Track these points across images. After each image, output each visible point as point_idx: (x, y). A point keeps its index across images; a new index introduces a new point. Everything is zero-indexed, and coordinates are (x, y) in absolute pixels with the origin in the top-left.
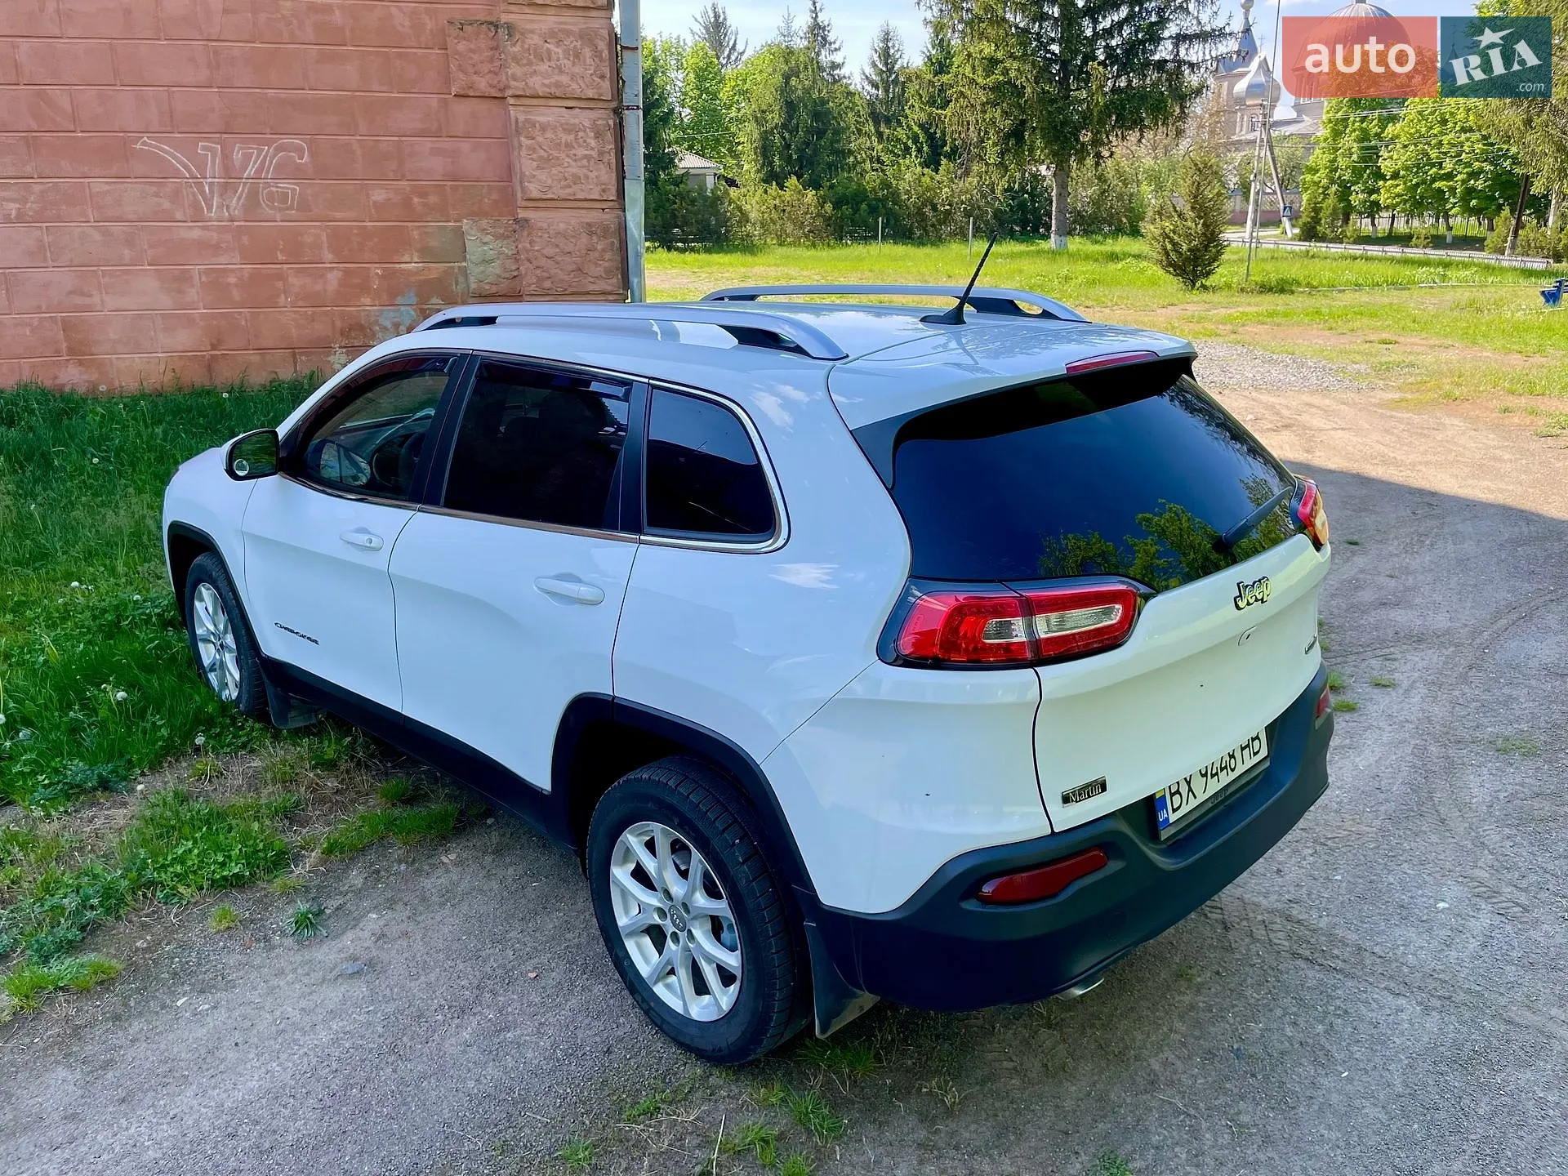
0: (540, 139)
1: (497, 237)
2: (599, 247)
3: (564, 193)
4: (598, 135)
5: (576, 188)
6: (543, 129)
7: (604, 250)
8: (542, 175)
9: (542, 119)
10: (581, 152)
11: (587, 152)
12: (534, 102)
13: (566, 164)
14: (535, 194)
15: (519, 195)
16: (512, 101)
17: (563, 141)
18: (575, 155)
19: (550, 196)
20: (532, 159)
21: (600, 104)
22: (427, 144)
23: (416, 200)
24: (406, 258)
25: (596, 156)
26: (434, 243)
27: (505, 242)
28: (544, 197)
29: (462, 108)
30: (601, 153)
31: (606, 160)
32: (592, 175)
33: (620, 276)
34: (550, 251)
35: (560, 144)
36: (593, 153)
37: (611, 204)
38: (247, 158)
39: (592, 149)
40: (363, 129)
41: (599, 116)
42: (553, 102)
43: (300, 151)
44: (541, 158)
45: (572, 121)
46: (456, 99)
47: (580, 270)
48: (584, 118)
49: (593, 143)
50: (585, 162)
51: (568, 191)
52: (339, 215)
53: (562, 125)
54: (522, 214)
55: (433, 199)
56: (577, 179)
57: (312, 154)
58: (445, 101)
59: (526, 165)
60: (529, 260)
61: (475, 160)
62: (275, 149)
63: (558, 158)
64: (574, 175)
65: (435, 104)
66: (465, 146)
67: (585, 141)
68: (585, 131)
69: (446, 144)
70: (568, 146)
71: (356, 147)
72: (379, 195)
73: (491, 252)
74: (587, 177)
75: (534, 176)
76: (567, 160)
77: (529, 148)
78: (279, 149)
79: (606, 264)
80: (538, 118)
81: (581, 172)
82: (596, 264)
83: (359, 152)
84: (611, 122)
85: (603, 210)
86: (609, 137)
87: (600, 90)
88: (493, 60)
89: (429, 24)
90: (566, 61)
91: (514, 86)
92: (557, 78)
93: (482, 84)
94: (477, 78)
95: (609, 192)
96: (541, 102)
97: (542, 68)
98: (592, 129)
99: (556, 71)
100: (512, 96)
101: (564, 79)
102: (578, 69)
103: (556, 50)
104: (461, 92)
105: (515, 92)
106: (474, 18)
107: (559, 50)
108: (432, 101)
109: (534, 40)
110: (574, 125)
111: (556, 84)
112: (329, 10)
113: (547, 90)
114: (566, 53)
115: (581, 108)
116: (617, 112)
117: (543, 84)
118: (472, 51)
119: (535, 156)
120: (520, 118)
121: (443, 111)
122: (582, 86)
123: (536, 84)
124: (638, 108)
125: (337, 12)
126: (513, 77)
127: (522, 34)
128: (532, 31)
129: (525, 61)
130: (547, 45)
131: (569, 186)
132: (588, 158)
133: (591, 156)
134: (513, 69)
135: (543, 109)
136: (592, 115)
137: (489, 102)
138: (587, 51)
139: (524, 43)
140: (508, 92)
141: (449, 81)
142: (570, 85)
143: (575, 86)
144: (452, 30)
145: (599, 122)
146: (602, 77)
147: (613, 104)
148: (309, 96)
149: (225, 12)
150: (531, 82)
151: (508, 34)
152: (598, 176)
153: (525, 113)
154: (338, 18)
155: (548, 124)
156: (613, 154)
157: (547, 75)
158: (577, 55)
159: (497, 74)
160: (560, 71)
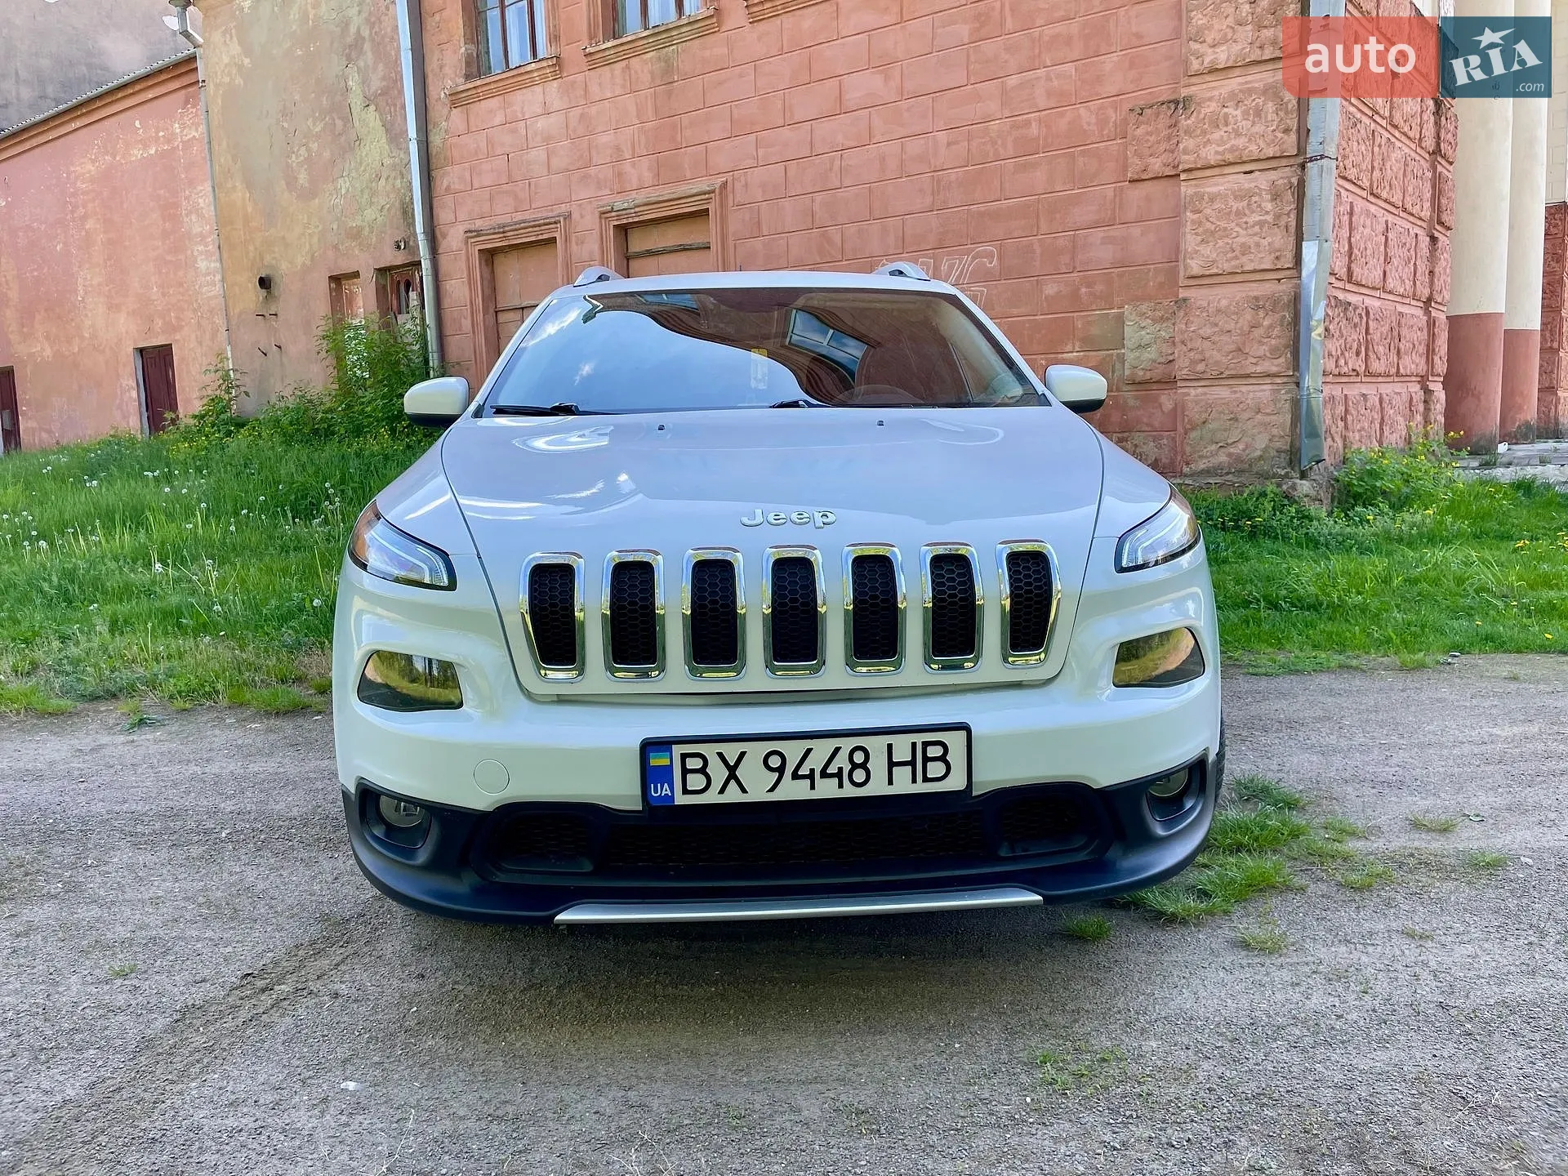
0: (1208, 211)
1: (1155, 321)
2: (1266, 323)
3: (1227, 267)
4: (1276, 196)
5: (1244, 259)
6: (1212, 200)
7: (1271, 326)
8: (1206, 250)
9: (1214, 190)
10: (1256, 218)
11: (1262, 218)
12: (1208, 173)
13: (1235, 234)
14: (1196, 271)
15: (1182, 274)
16: (1183, 176)
17: (1234, 209)
18: (1246, 223)
19: (1215, 271)
20: (1196, 234)
21: (1284, 162)
22: (1099, 234)
23: (1084, 290)
24: (1069, 347)
25: (1271, 221)
26: (1095, 331)
27: (1164, 325)
28: (1207, 273)
29: (1137, 193)
30: (1278, 217)
31: (1283, 223)
32: (1265, 242)
33: (1289, 355)
34: (1207, 331)
35: (1229, 213)
36: (1269, 218)
37: (1288, 273)
38: (951, 267)
39: (1267, 213)
40: (1044, 228)
41: (1281, 175)
42: (1227, 170)
43: (990, 255)
44: (1206, 231)
45: (1246, 186)
46: (1133, 185)
47: (1240, 350)
48: (1262, 181)
49: (1269, 206)
50: (1257, 229)
51: (1233, 263)
52: (1015, 311)
53: (1233, 193)
54: (1182, 294)
55: (1099, 288)
56: (1245, 250)
57: (1000, 258)
58: (1121, 188)
59: (1190, 241)
60: (1183, 342)
61: (1143, 242)
62: (972, 257)
63: (1225, 229)
64: (1243, 245)
65: (1110, 194)
66: (1136, 231)
67: (1260, 206)
68: (1260, 195)
69: (1117, 231)
70: (1239, 213)
71: (1036, 247)
72: (1050, 289)
73: (1148, 336)
74: (1258, 245)
75: (1196, 252)
76: (1237, 229)
77: (1193, 222)
78: (974, 258)
79: (1273, 342)
80: (1208, 190)
81: (1251, 241)
82: (1260, 342)
83: (1038, 251)
84: (1295, 181)
85: (1279, 280)
86: (1289, 196)
87: (1285, 146)
88: (1169, 138)
89: (1113, 116)
90: (1244, 122)
91: (1187, 160)
92: (1233, 142)
93: (1157, 165)
94: (1152, 160)
95: (1282, 260)
96: (1216, 171)
97: (1217, 135)
98: (1270, 191)
99: (1232, 136)
100: (1184, 171)
101: (1241, 142)
102: (1259, 128)
103: (1235, 113)
104: (1136, 177)
105: (1187, 166)
106: (1156, 101)
107: (1238, 112)
108: (1109, 191)
109: (1213, 106)
110: (1249, 190)
111: (1232, 150)
112: (1028, 123)
113: (1219, 157)
114: (1246, 114)
115: (1259, 170)
116: (1303, 166)
117: (1217, 153)
118: (1150, 134)
119: (1200, 230)
120: (1190, 191)
121: (1117, 198)
122: (1262, 145)
123: (1210, 154)
124: (1322, 157)
125: (1034, 124)
126: (1185, 152)
127: (1199, 104)
128: (1210, 99)
129: (1199, 132)
130: (1226, 110)
131: (1236, 258)
132: (1261, 224)
133: (1266, 222)
134: (1188, 143)
135: (1220, 180)
136: (1273, 175)
137: (1163, 182)
138: (1270, 106)
139: (1199, 112)
140: (1180, 168)
141: (1125, 168)
142: (1248, 147)
143: (1253, 147)
144: (1133, 117)
145: (1281, 182)
146: (1287, 131)
147: (1300, 160)
148: (1003, 206)
149: (949, 144)
150: (1203, 152)
151: (1185, 108)
152: (1273, 242)
153: (1196, 185)
154: (1034, 130)
155: (1219, 194)
156: (1293, 216)
157: (1221, 142)
158: (1258, 112)
159: (1173, 152)
160: (1238, 134)
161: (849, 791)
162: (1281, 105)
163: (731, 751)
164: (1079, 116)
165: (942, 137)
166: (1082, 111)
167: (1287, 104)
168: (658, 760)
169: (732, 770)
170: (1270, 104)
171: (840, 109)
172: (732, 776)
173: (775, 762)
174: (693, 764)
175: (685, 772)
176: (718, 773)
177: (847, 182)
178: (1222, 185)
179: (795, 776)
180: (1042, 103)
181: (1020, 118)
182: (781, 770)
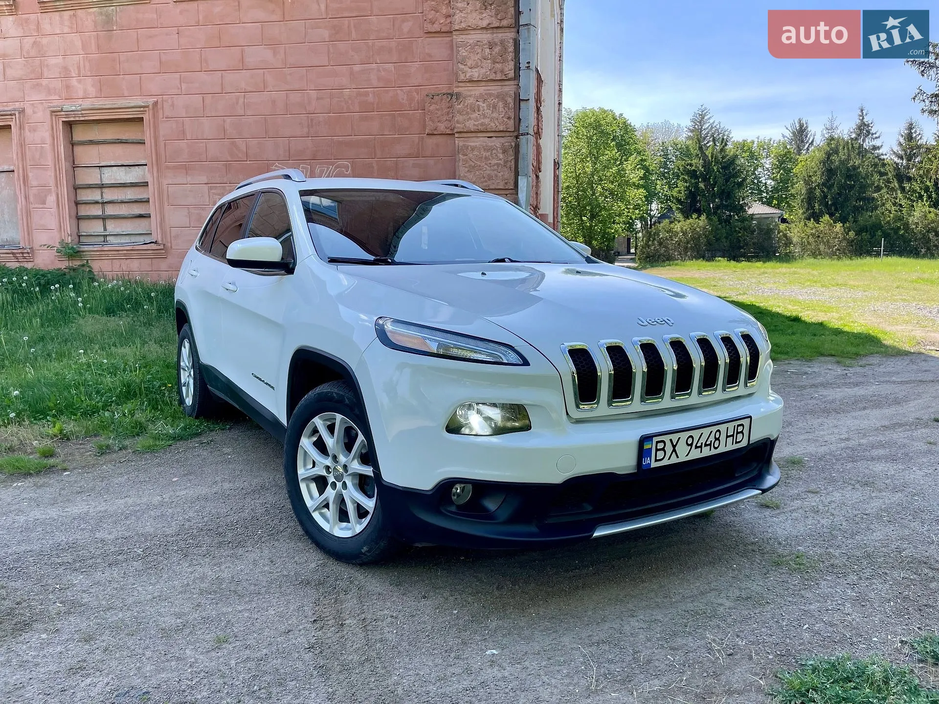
0: (470, 155)
3: (481, 186)
4: (505, 152)
5: (489, 183)
6: (473, 149)
8: (470, 176)
9: (473, 144)
10: (494, 161)
11: (497, 162)
12: (470, 135)
13: (484, 169)
16: (456, 135)
17: (484, 156)
18: (490, 164)
20: (466, 167)
21: (508, 134)
22: (411, 161)
25: (503, 164)
29: (431, 141)
30: (506, 162)
31: (508, 166)
32: (500, 174)
35: (482, 158)
36: (502, 162)
37: (511, 191)
38: (322, 172)
39: (500, 159)
40: (379, 155)
41: (506, 141)
42: (480, 135)
43: (347, 167)
44: (471, 166)
45: (490, 144)
46: (429, 136)
48: (497, 143)
49: (501, 156)
50: (496, 167)
51: (484, 184)
53: (484, 147)
56: (490, 177)
57: (352, 169)
58: (423, 138)
59: (463, 170)
61: (436, 168)
62: (335, 167)
63: (480, 166)
64: (489, 175)
65: (417, 140)
66: (431, 162)
67: (496, 155)
68: (497, 150)
69: (421, 161)
70: (486, 158)
71: (375, 165)
74: (496, 176)
75: (465, 176)
76: (486, 166)
77: (463, 160)
78: (336, 167)
80: (470, 144)
81: (493, 173)
83: (376, 167)
84: (513, 144)
85: (507, 195)
86: (511, 152)
87: (508, 126)
88: (448, 114)
89: (417, 97)
90: (488, 111)
91: (459, 127)
92: (482, 120)
93: (442, 127)
94: (439, 124)
95: (509, 184)
96: (474, 135)
97: (474, 116)
98: (501, 148)
99: (482, 117)
100: (457, 132)
101: (487, 121)
102: (495, 115)
103: (483, 105)
104: (431, 132)
105: (459, 130)
106: (440, 92)
107: (485, 105)
108: (416, 138)
109: (471, 100)
110: (492, 146)
111: (482, 124)
112: (367, 94)
113: (477, 128)
114: (489, 106)
115: (496, 137)
116: (517, 137)
117: (474, 125)
118: (437, 109)
119: (467, 165)
120: (461, 144)
121: (420, 143)
122: (498, 124)
123: (471, 125)
124: (528, 134)
125: (371, 95)
126: (458, 122)
127: (464, 98)
128: (470, 96)
129: (465, 113)
130: (478, 103)
131: (486, 181)
132: (498, 165)
133: (500, 164)
134: (459, 117)
135: (475, 139)
136: (502, 140)
137: (445, 137)
138: (501, 104)
139: (465, 102)
140: (456, 130)
141: (424, 127)
142: (490, 124)
143: (493, 125)
144: (428, 99)
145: (507, 144)
146: (509, 118)
147: (516, 134)
148: (354, 140)
149: (318, 99)
150: (467, 124)
151: (457, 99)
152: (504, 175)
153: (464, 141)
154: (371, 98)
155: (476, 147)
156: (513, 162)
157: (476, 120)
158: (495, 107)
159: (450, 121)
160: (485, 117)
161: (714, 452)
162: (506, 104)
163: (675, 437)
164: (397, 94)
165: (314, 94)
166: (399, 92)
167: (509, 104)
168: (647, 446)
169: (674, 446)
170: (501, 103)
171: (242, 66)
172: (674, 450)
173: (690, 442)
174: (660, 446)
175: (657, 450)
176: (669, 448)
177: (249, 113)
178: (477, 142)
179: (696, 447)
180: (375, 83)
181: (362, 90)
182: (691, 445)
